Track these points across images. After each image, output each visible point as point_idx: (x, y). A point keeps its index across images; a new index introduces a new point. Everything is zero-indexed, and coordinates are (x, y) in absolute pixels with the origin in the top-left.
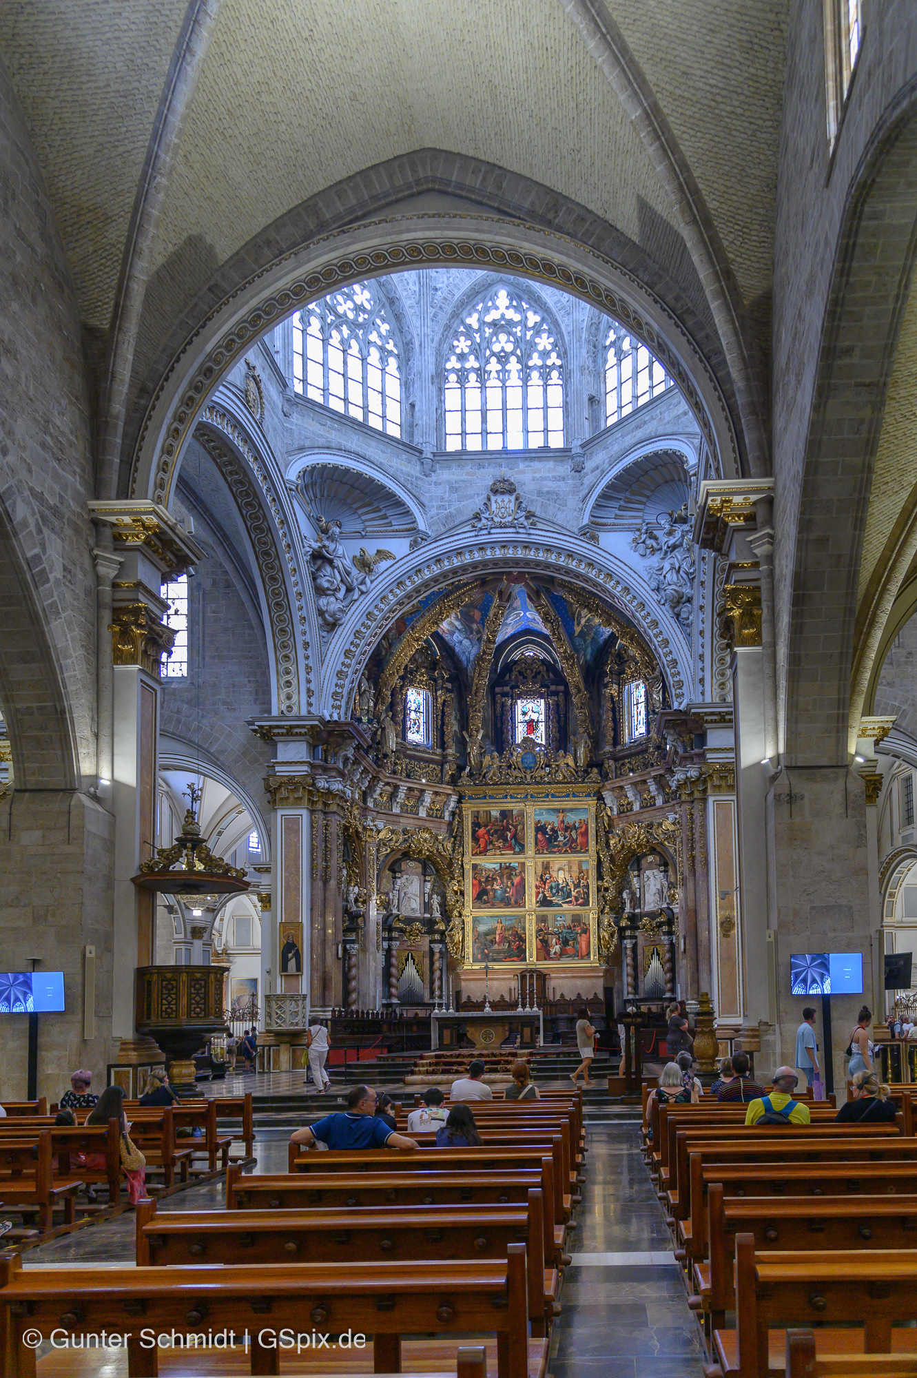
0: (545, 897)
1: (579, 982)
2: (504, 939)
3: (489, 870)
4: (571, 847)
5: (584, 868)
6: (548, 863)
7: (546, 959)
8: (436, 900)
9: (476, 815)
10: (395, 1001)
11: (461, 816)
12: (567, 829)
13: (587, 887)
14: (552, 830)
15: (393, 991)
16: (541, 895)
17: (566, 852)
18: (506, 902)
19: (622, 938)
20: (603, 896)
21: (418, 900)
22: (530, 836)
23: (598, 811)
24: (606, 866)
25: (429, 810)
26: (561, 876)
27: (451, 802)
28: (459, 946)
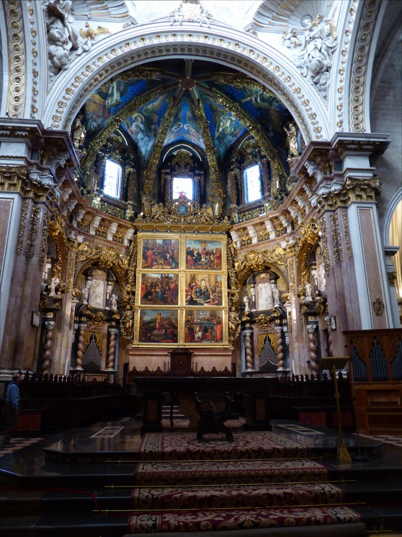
0: (192, 298)
1: (214, 359)
2: (161, 327)
3: (154, 279)
4: (210, 266)
5: (219, 280)
6: (194, 275)
7: (191, 342)
8: (114, 298)
9: (146, 242)
10: (79, 368)
11: (136, 242)
12: (208, 254)
13: (221, 292)
14: (198, 254)
15: (79, 361)
16: (189, 297)
17: (207, 268)
18: (165, 301)
19: (243, 329)
20: (231, 300)
21: (102, 297)
22: (183, 258)
23: (228, 244)
24: (233, 279)
25: (114, 236)
26: (203, 284)
27: (130, 233)
28: (130, 330)
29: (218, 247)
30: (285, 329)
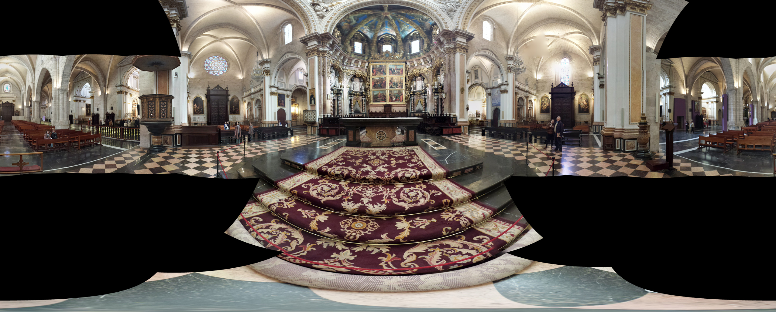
1: (400, 108)
2: (380, 97)
3: (377, 79)
5: (402, 79)
6: (392, 78)
7: (391, 102)
8: (363, 87)
9: (373, 67)
10: (353, 112)
11: (369, 67)
12: (397, 70)
13: (402, 84)
14: (394, 70)
15: (352, 110)
16: (390, 85)
17: (397, 75)
18: (381, 87)
19: (411, 97)
20: (406, 86)
21: (358, 87)
22: (388, 72)
23: (406, 66)
24: (407, 79)
25: (361, 66)
26: (396, 81)
27: (367, 64)
28: (369, 98)
29: (402, 67)
30: (426, 97)
